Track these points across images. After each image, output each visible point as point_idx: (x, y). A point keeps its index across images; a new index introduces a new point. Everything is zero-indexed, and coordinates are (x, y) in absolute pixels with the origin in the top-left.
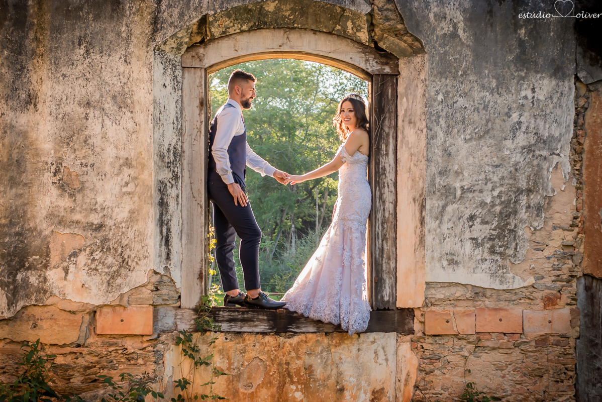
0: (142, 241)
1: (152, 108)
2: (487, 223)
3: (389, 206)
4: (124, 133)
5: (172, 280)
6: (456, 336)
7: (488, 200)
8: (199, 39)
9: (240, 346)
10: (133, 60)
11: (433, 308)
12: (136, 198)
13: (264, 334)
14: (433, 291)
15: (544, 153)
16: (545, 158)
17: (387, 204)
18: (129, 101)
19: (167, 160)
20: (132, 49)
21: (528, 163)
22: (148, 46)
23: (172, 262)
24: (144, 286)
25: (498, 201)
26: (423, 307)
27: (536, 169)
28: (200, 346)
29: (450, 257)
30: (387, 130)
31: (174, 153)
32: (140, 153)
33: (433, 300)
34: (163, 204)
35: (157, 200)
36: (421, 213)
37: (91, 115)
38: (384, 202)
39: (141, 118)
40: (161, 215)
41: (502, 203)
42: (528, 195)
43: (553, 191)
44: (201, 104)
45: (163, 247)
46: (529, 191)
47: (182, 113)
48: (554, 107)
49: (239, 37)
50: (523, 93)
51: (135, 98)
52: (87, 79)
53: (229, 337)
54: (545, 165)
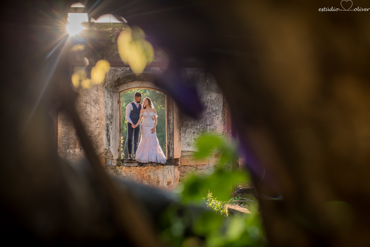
0: (102, 140)
1: (104, 103)
2: (198, 134)
3: (171, 130)
4: (97, 110)
5: (111, 152)
6: (190, 166)
7: (199, 128)
8: (117, 84)
9: (130, 170)
10: (99, 90)
11: (184, 158)
12: (100, 129)
13: (136, 166)
14: (183, 153)
15: (214, 114)
16: (214, 116)
17: (171, 129)
18: (98, 102)
19: (109, 118)
20: (99, 87)
21: (210, 117)
22: (103, 86)
23: (110, 146)
24: (103, 153)
25: (201, 128)
26: (181, 158)
27: (212, 119)
28: (118, 170)
29: (188, 144)
30: (171, 108)
31: (111, 116)
32: (101, 116)
33: (183, 156)
34: (108, 130)
35: (106, 129)
36: (180, 131)
37: (87, 106)
38: (170, 129)
39: (101, 106)
40: (107, 133)
41: (202, 128)
42: (210, 126)
43: (217, 125)
44: (118, 102)
45: (108, 142)
46: (210, 125)
47: (113, 105)
48: (217, 102)
49: (129, 83)
50: (208, 98)
51: (100, 101)
52: (86, 96)
53: (127, 167)
54: (214, 118)
